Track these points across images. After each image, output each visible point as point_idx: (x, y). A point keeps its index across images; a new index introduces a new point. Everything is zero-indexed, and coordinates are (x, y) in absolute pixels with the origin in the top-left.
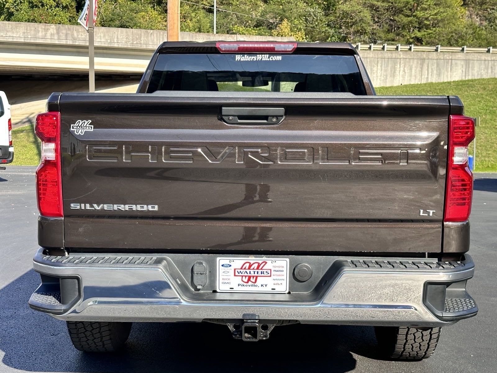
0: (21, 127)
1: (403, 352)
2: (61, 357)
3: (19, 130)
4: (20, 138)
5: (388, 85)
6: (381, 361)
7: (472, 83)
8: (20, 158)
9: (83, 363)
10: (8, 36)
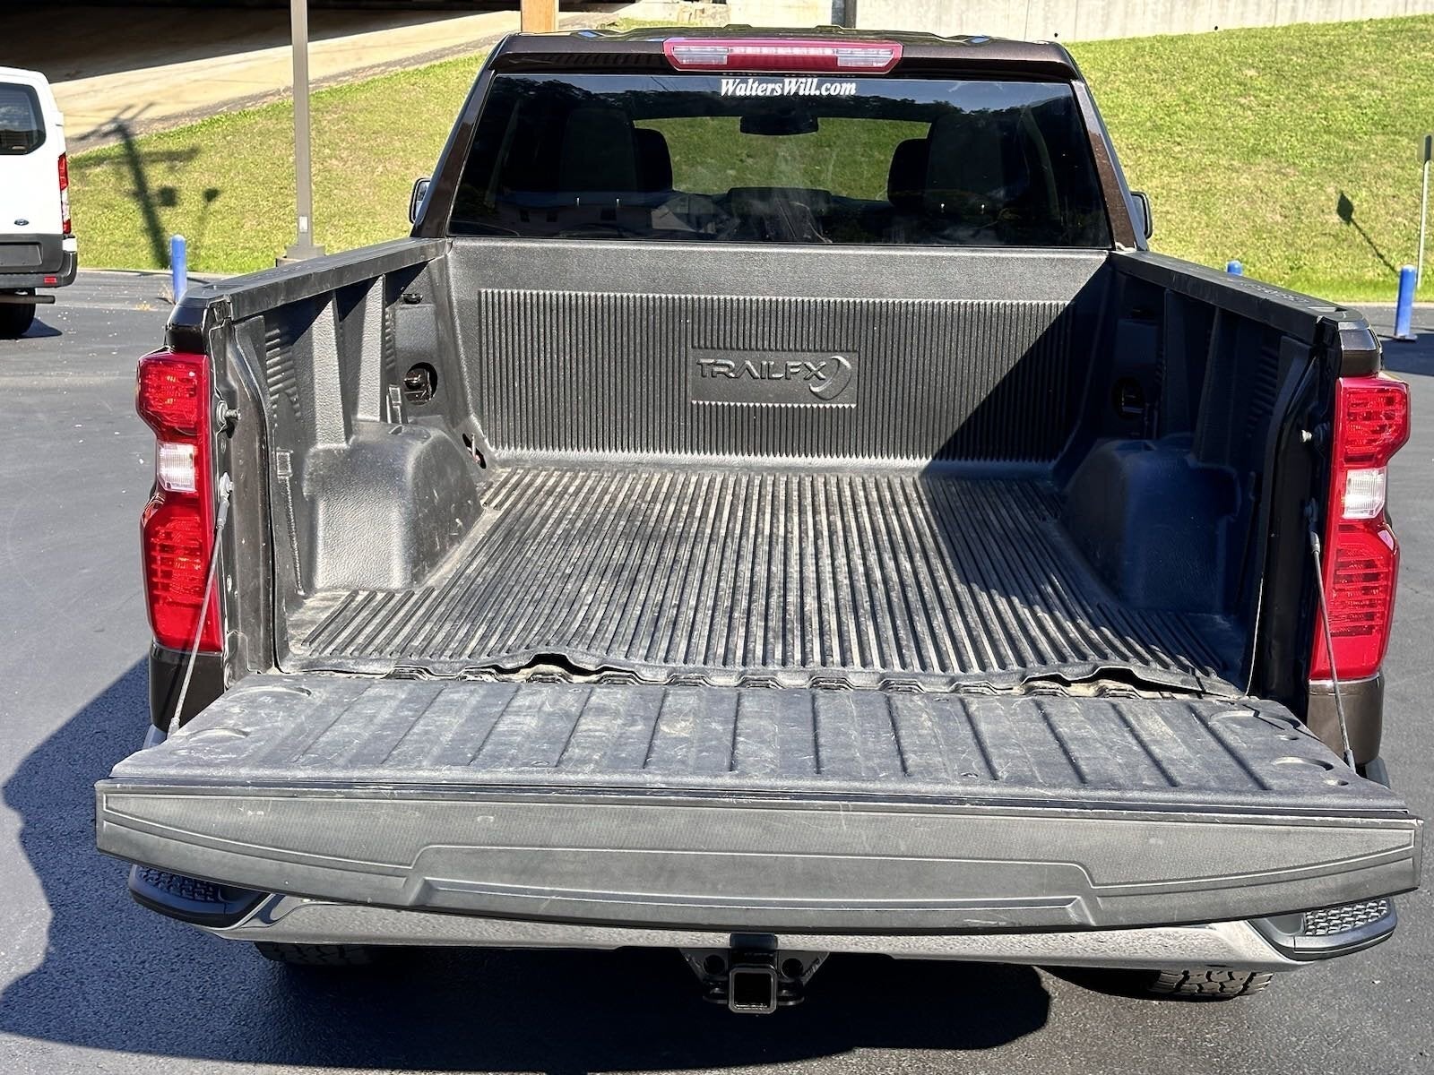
0: (96, 148)
1: (1183, 982)
2: (223, 976)
3: (90, 158)
4: (94, 183)
5: (1177, 30)
6: (1119, 998)
7: (1423, 26)
8: (95, 243)
9: (286, 999)
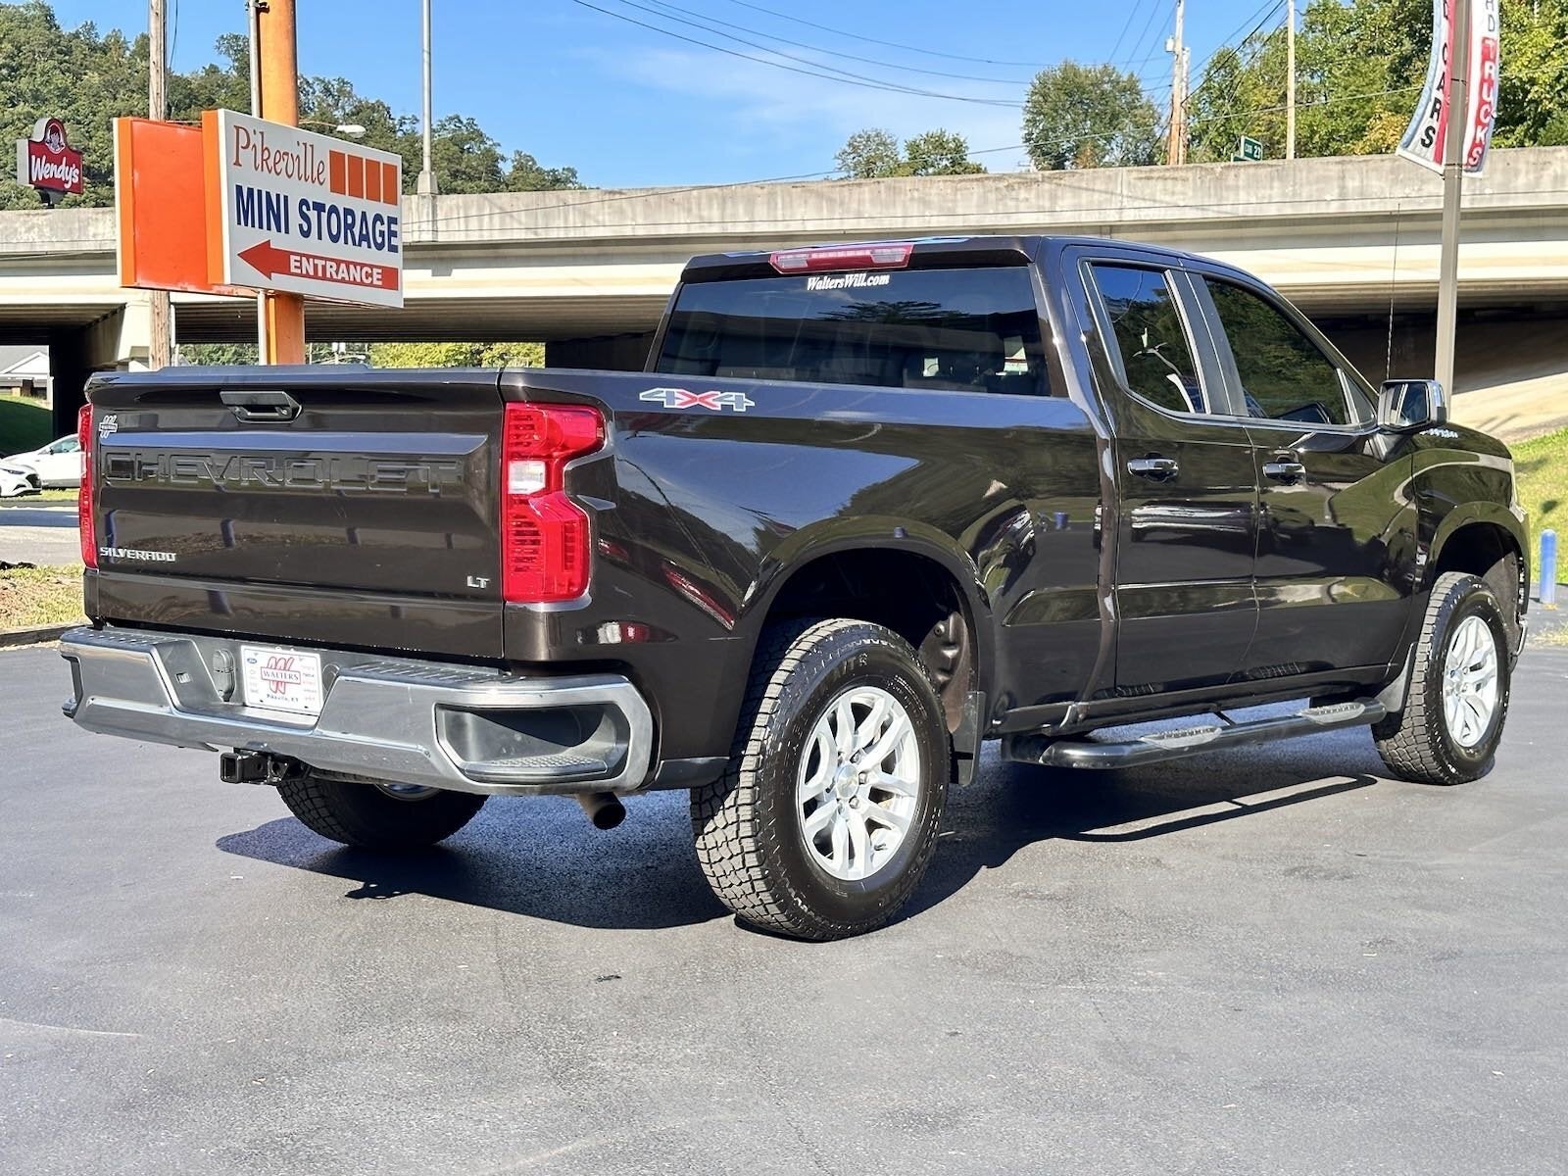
10: (1425, 194)
